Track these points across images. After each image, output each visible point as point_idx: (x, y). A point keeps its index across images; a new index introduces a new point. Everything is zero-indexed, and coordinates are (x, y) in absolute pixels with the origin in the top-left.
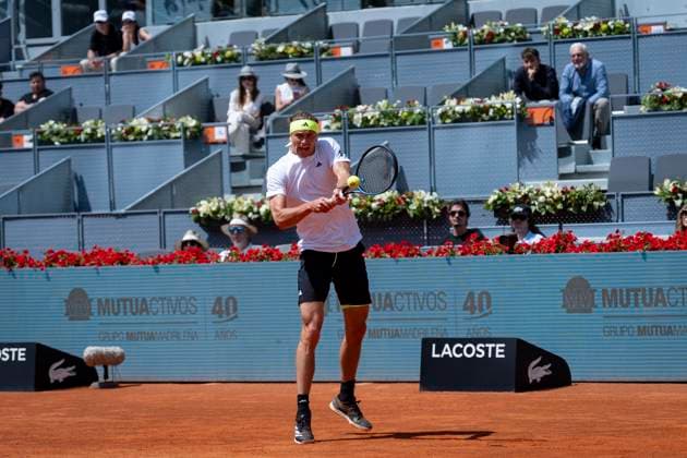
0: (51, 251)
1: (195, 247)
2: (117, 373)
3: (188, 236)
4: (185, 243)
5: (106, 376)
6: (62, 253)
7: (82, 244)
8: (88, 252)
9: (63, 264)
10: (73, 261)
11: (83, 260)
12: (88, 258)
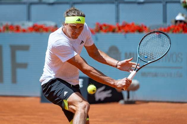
0: (98, 24)
1: (182, 24)
2: (135, 96)
3: (179, 17)
4: (176, 21)
5: (128, 97)
6: (105, 25)
7: (118, 19)
8: (121, 24)
9: (105, 31)
10: (111, 29)
11: (117, 30)
12: (120, 28)
